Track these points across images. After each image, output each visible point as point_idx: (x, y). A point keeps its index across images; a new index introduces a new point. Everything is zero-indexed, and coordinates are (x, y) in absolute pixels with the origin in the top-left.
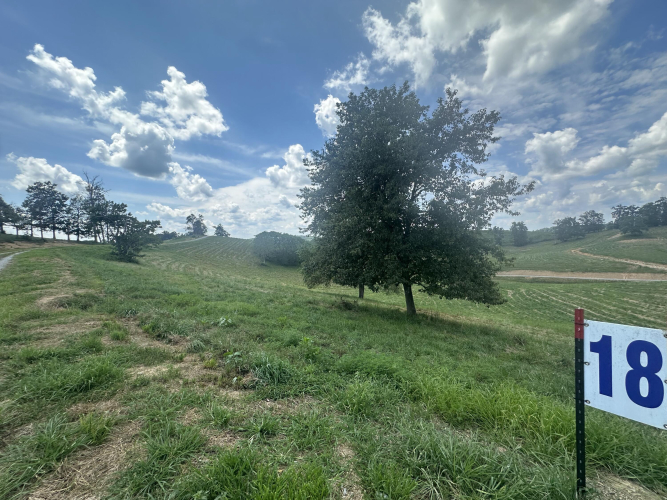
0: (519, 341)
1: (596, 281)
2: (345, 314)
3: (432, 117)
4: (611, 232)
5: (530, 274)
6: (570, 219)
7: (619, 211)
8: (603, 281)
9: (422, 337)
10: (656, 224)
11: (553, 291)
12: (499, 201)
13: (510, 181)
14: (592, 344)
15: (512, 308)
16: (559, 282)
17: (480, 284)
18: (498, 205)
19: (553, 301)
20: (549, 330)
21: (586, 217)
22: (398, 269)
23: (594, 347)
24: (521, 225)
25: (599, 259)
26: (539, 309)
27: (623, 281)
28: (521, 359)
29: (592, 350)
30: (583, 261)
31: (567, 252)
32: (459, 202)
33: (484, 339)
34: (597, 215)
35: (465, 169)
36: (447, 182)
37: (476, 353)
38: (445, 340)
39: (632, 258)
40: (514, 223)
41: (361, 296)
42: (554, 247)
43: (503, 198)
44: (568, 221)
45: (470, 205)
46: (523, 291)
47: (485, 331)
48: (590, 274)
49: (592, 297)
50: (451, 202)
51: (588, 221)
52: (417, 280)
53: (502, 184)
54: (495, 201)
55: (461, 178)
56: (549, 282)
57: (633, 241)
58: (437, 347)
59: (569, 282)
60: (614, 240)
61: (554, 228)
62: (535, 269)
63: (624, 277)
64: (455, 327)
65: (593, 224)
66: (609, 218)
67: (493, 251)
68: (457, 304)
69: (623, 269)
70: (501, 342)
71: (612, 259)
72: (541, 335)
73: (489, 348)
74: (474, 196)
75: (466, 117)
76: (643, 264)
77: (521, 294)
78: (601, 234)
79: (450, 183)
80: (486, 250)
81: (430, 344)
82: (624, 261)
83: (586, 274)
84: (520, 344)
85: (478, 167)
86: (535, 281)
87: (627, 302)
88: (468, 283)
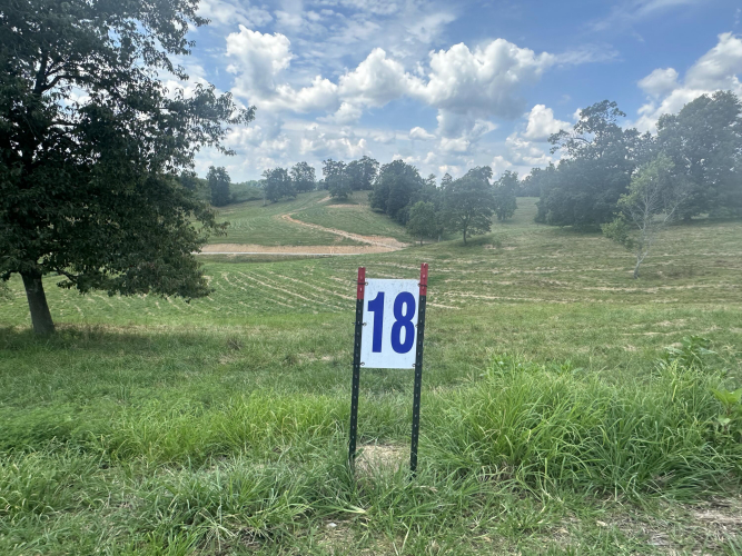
0: (234, 344)
1: (307, 257)
4: (321, 193)
6: (281, 170)
7: (331, 167)
8: (312, 257)
9: (83, 368)
10: (358, 189)
11: (262, 273)
12: (208, 129)
13: (222, 99)
14: (370, 303)
16: (267, 260)
17: (177, 266)
18: (206, 135)
19: (261, 287)
20: (263, 326)
21: (298, 170)
22: (14, 240)
23: (371, 306)
24: (222, 172)
25: (309, 228)
26: (245, 301)
27: (330, 256)
28: (242, 367)
29: (370, 309)
31: (276, 217)
32: (142, 116)
33: (188, 352)
34: (309, 169)
35: (153, 58)
36: (119, 73)
37: (181, 374)
38: (125, 365)
39: (339, 229)
40: (213, 168)
42: (263, 210)
43: (212, 124)
44: (279, 173)
45: (162, 126)
46: (225, 275)
47: (186, 341)
48: (300, 247)
49: (303, 278)
50: (127, 115)
51: (300, 175)
52: (55, 266)
53: (211, 99)
54: (201, 127)
55: (144, 73)
56: (256, 261)
57: (340, 206)
58: (117, 380)
59: (279, 259)
60: (324, 205)
61: (263, 181)
62: (240, 241)
63: (331, 251)
64: (136, 344)
65: (304, 181)
67: (198, 210)
68: (123, 306)
69: (328, 241)
70: (213, 352)
71: (321, 228)
72: (255, 334)
73: (199, 363)
74: (167, 112)
76: (346, 235)
77: (223, 281)
78: (312, 195)
79: (125, 77)
80: (188, 208)
81: (101, 377)
82: (331, 231)
83: (296, 248)
84: (236, 348)
85: (175, 59)
86: (240, 260)
87: (334, 281)
88: (160, 264)
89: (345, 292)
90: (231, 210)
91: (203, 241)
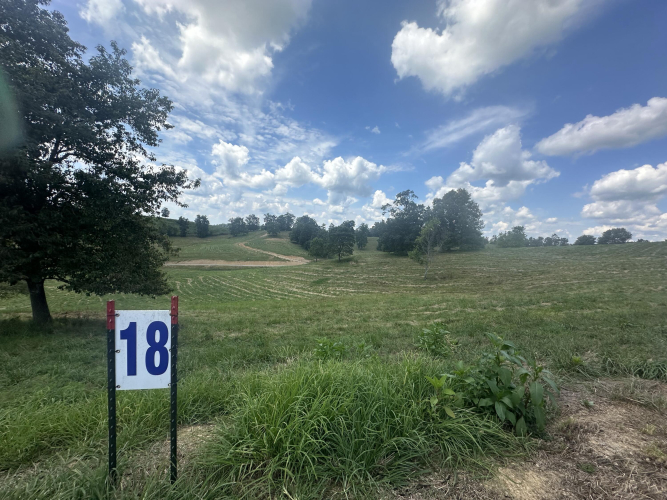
1: (252, 268)
3: (87, 64)
4: (262, 232)
5: (208, 263)
7: (268, 218)
8: (255, 268)
10: (283, 230)
11: (224, 277)
12: (169, 190)
13: (180, 173)
14: (122, 332)
15: (190, 295)
16: (228, 269)
18: (168, 195)
19: (223, 285)
21: (249, 219)
23: (124, 335)
24: (204, 218)
25: (254, 251)
26: (212, 294)
27: (266, 267)
29: (122, 337)
30: (246, 252)
31: (236, 245)
32: (121, 182)
34: (256, 218)
39: (272, 252)
40: (198, 216)
42: (227, 240)
43: (172, 188)
44: (239, 220)
46: (201, 278)
48: (249, 262)
49: (248, 280)
50: (110, 179)
51: (251, 222)
52: (55, 274)
53: (173, 174)
54: (165, 190)
55: (127, 155)
57: (273, 239)
59: (236, 268)
60: (264, 238)
61: (229, 224)
62: (213, 258)
63: (267, 264)
65: (253, 225)
66: (262, 223)
67: (160, 241)
69: (265, 258)
71: (262, 251)
74: (141, 180)
75: (137, 87)
76: (276, 255)
77: (199, 282)
78: (257, 233)
80: (153, 238)
82: (267, 253)
85: (149, 149)
86: (212, 269)
87: (266, 282)
89: (272, 288)
90: (209, 240)
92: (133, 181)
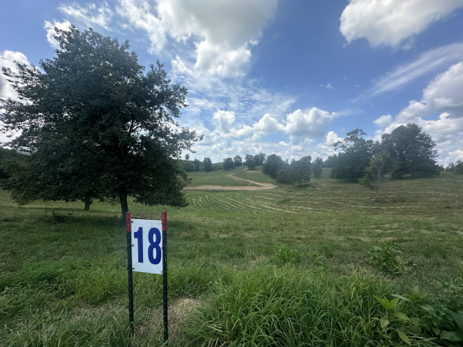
0: (190, 228)
1: (238, 191)
2: (53, 228)
3: (145, 76)
4: (244, 166)
5: (211, 188)
7: (248, 157)
8: (240, 191)
10: (258, 165)
11: (220, 196)
12: (186, 143)
13: (192, 132)
14: (135, 233)
16: (223, 191)
18: (185, 146)
19: (219, 202)
21: (236, 158)
23: (136, 235)
24: (209, 159)
25: (239, 180)
26: (213, 207)
29: (135, 237)
30: (234, 180)
31: (227, 176)
34: (240, 158)
35: (167, 119)
39: (250, 180)
40: (205, 158)
41: (87, 208)
42: (223, 173)
43: (188, 142)
44: (229, 159)
45: (169, 143)
46: (206, 197)
49: (235, 199)
50: (156, 139)
51: (237, 160)
53: (188, 133)
54: (184, 143)
56: (219, 192)
57: (251, 171)
59: (228, 191)
60: (245, 171)
61: (223, 163)
62: (214, 184)
63: (247, 188)
65: (238, 162)
66: (244, 160)
67: (182, 174)
69: (246, 184)
70: (180, 230)
71: (244, 180)
73: (171, 235)
74: (171, 138)
75: (169, 84)
76: (253, 182)
77: (206, 199)
78: (241, 167)
80: (178, 173)
82: (248, 181)
85: (175, 119)
86: (213, 191)
88: (163, 194)
89: (251, 205)
90: (212, 173)
91: (185, 185)
92: (167, 139)
